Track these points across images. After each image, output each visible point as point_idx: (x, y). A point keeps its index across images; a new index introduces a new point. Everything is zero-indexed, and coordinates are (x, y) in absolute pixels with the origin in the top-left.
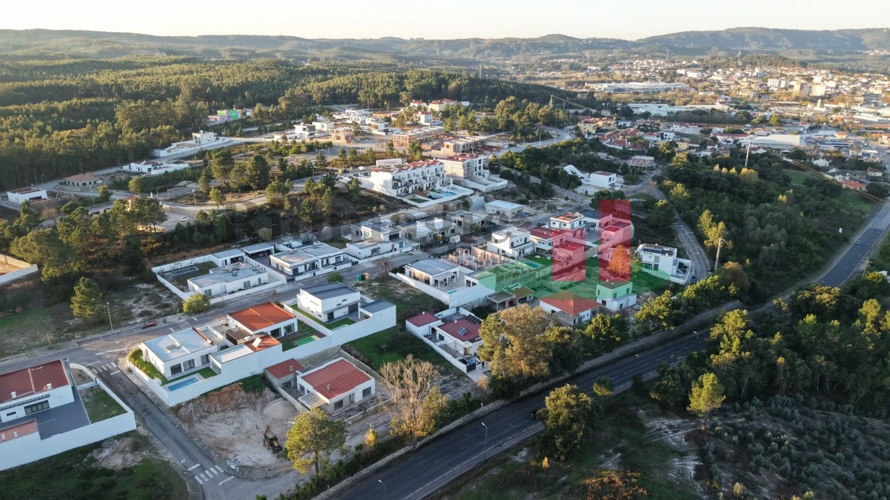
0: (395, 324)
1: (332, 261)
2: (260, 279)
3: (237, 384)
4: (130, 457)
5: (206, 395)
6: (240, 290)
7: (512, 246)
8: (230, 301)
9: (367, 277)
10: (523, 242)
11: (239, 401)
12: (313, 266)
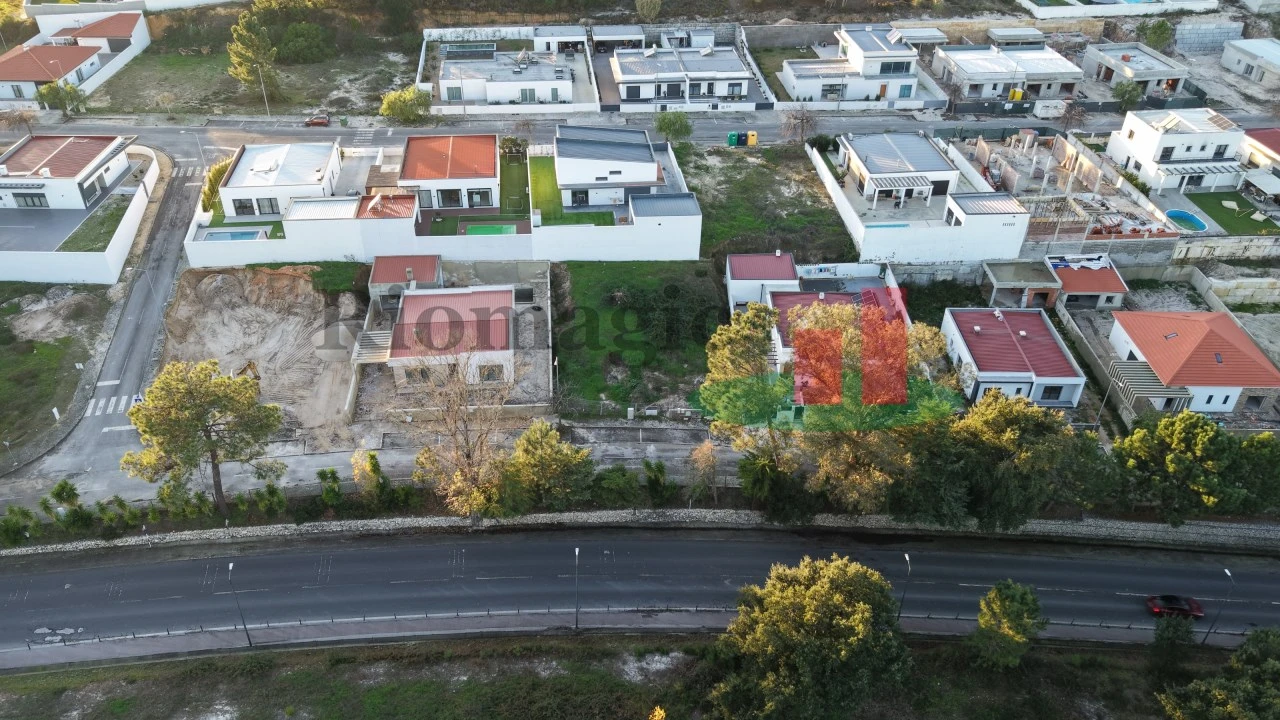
0: (694, 254)
1: (721, 89)
2: (555, 92)
3: (308, 268)
4: (57, 324)
5: (253, 268)
6: (512, 102)
7: (1166, 156)
8: (474, 118)
9: (752, 141)
10: (1210, 152)
11: (300, 300)
12: (675, 92)
